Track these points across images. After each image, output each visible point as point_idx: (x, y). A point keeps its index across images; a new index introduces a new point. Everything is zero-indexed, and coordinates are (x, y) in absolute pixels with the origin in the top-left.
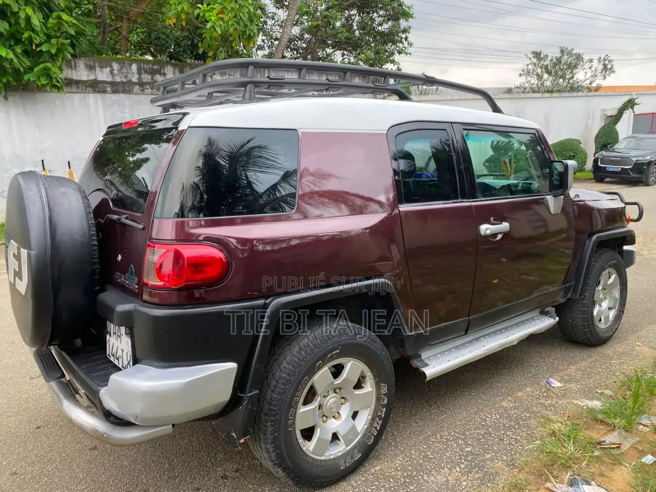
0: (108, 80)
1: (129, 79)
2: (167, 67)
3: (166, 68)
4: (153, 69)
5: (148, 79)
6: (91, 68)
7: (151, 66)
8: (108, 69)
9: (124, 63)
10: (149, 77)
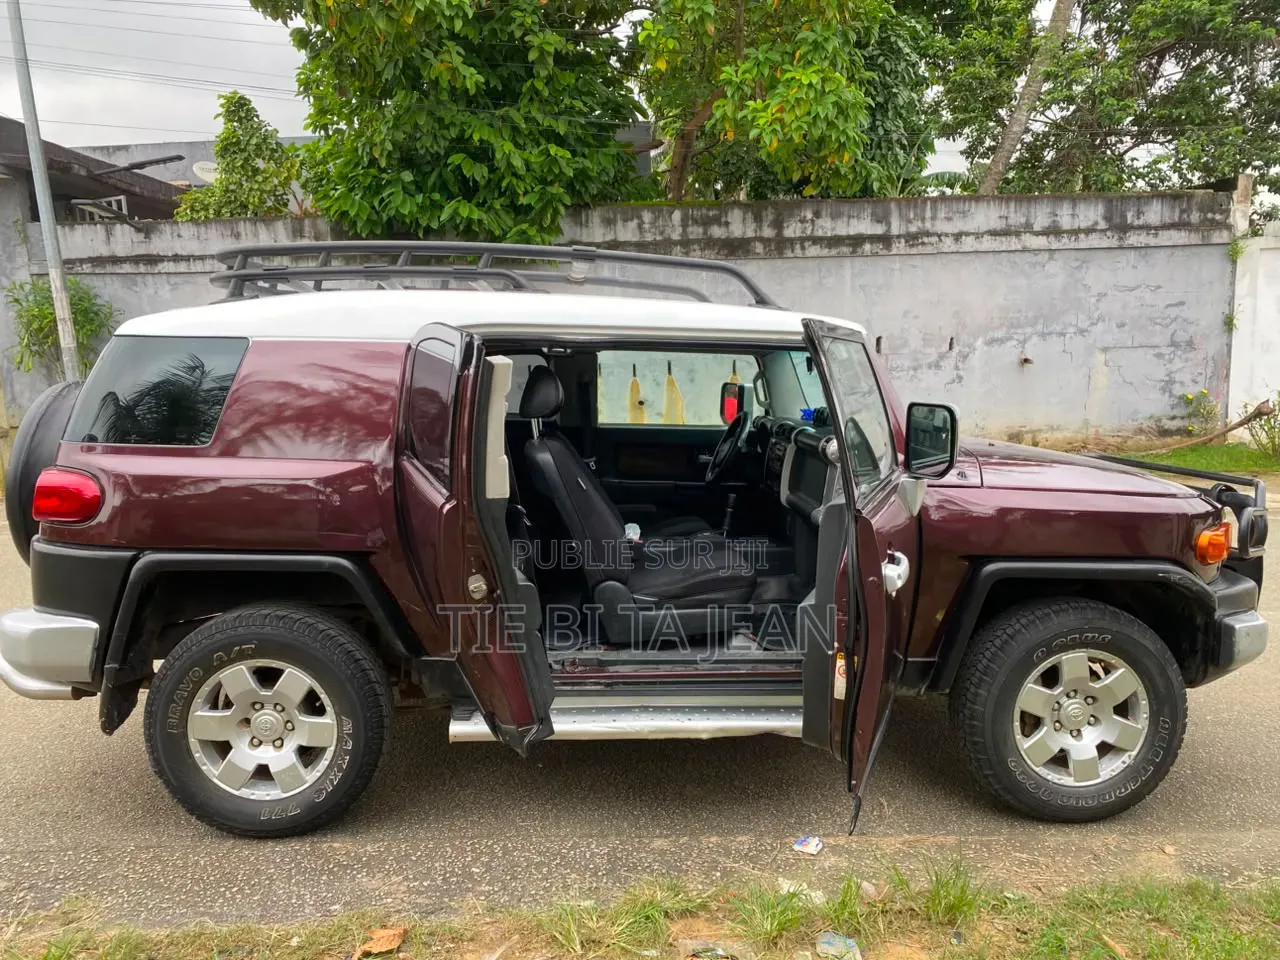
0: (634, 239)
1: (667, 236)
2: (732, 212)
3: (730, 214)
4: (708, 217)
5: (698, 234)
6: (609, 222)
7: (704, 211)
8: (636, 221)
9: (660, 211)
10: (701, 230)
